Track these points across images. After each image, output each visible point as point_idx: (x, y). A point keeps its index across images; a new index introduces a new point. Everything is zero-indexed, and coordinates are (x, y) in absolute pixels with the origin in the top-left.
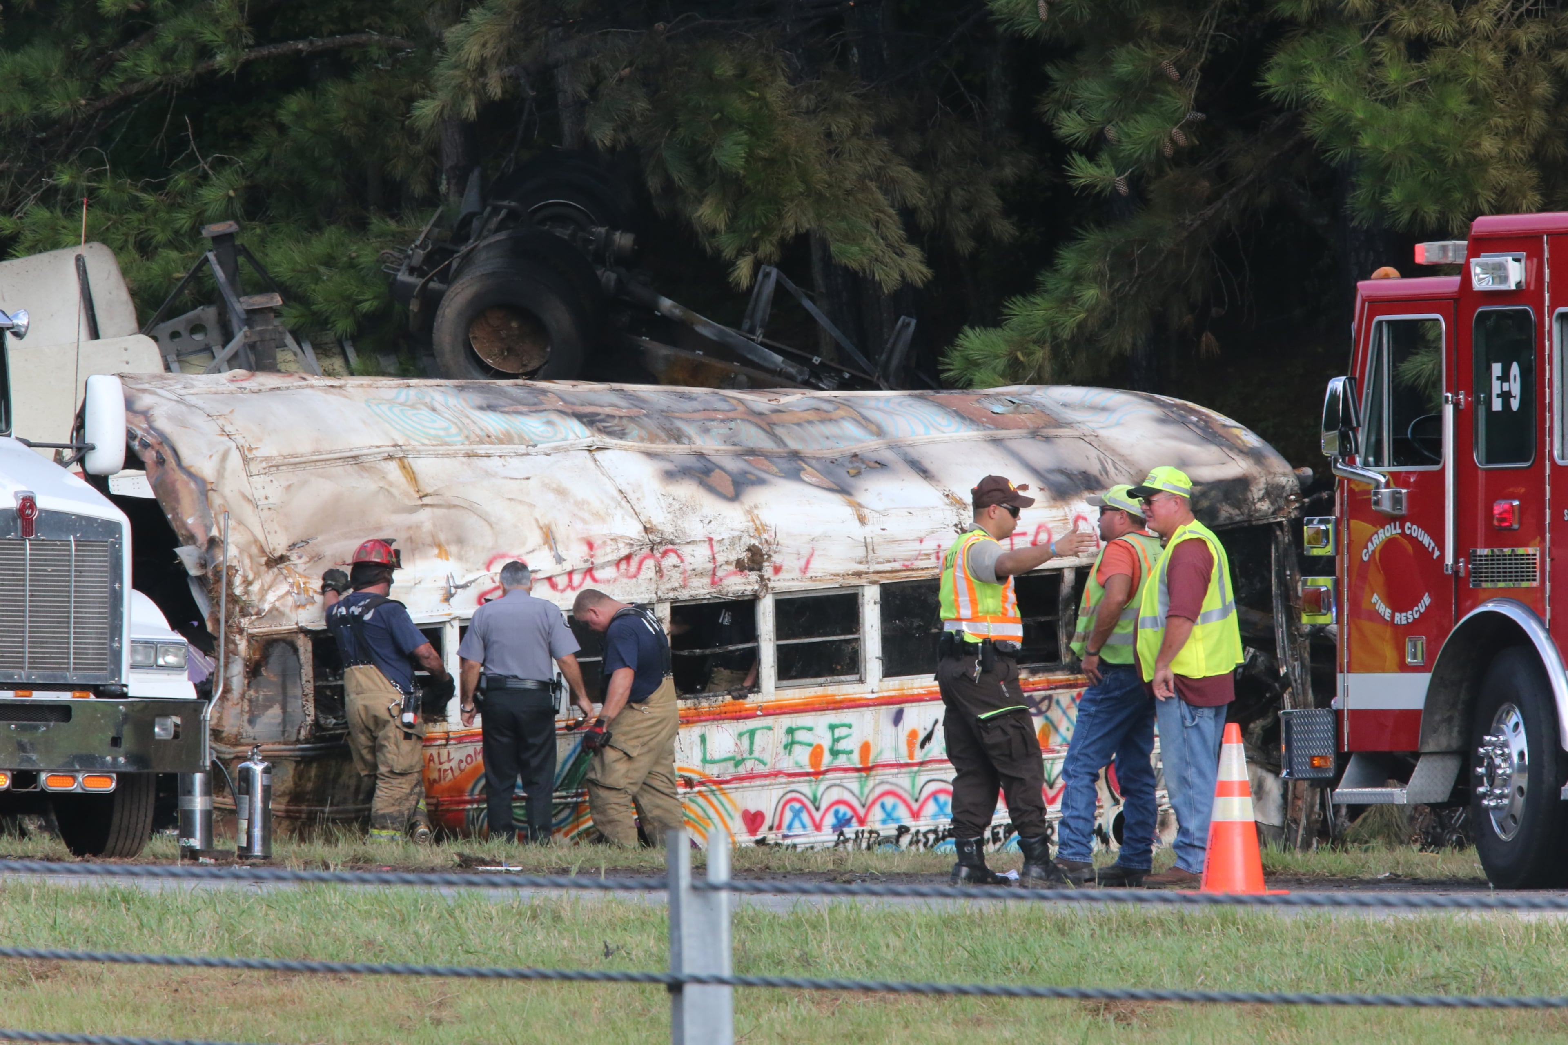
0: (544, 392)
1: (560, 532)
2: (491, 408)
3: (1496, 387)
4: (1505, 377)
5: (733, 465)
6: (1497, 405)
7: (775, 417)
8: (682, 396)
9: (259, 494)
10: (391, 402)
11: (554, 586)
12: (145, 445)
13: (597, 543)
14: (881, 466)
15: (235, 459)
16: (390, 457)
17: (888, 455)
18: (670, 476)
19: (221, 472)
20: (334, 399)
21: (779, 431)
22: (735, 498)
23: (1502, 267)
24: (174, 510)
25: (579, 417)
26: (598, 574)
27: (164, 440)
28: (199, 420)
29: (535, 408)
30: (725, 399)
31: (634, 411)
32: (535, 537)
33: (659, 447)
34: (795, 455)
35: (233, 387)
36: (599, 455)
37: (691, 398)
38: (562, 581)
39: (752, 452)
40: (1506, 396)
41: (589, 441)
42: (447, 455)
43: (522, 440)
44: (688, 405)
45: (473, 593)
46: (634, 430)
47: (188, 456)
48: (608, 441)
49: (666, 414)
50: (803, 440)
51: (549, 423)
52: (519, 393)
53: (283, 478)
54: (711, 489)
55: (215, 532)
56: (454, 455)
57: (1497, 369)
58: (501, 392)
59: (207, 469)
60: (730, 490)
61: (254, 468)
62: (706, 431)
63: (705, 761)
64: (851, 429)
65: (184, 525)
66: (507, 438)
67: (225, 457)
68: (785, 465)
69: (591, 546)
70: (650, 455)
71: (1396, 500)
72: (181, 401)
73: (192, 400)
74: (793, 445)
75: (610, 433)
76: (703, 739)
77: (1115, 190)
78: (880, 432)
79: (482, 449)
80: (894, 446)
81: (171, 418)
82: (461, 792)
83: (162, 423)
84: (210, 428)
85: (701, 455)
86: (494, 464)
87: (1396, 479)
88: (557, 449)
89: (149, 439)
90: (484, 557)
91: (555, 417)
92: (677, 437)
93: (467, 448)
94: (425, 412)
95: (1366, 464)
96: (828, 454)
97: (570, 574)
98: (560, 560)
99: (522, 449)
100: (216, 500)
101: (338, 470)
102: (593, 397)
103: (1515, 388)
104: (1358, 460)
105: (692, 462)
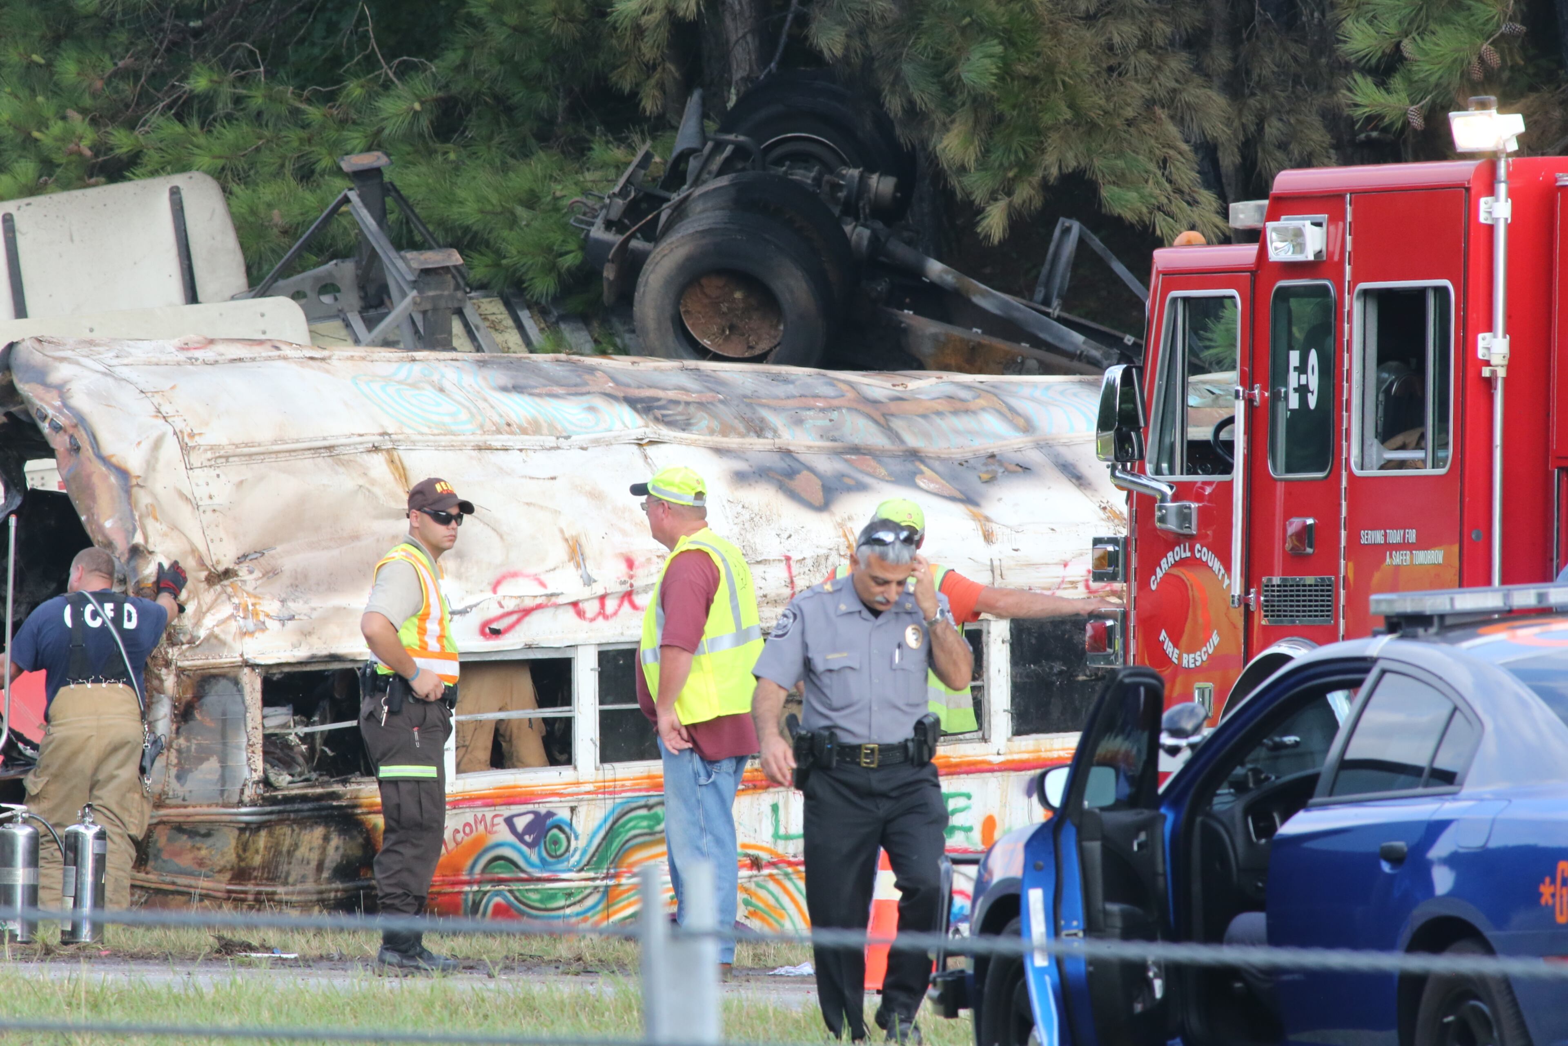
0: (591, 370)
1: (590, 548)
2: (517, 389)
3: (1293, 379)
4: (1302, 369)
5: (826, 465)
6: (1294, 402)
7: (893, 407)
8: (776, 378)
9: (201, 493)
10: (387, 379)
11: (580, 614)
12: (57, 428)
13: (638, 560)
14: (1025, 469)
15: (171, 447)
16: (376, 449)
17: (1034, 456)
18: (741, 478)
19: (151, 464)
20: (313, 374)
21: (897, 424)
22: (824, 506)
23: (1299, 234)
24: (89, 511)
25: (632, 402)
26: (638, 600)
27: (81, 421)
28: (127, 397)
29: (575, 390)
30: (832, 383)
31: (708, 396)
32: (560, 552)
33: (732, 442)
34: (914, 455)
35: (182, 356)
36: (651, 450)
37: (786, 381)
38: (591, 608)
39: (856, 450)
40: (1303, 390)
41: (639, 432)
42: (451, 447)
43: (552, 429)
44: (781, 390)
45: (474, 620)
46: (703, 421)
47: (110, 445)
48: (665, 432)
49: (749, 401)
50: (927, 436)
51: (591, 409)
52: (559, 371)
53: (234, 472)
54: (793, 495)
55: (138, 539)
56: (461, 448)
57: (1294, 357)
58: (536, 370)
59: (134, 462)
60: (818, 497)
61: (196, 459)
62: (799, 422)
63: (776, 836)
64: (992, 423)
65: (101, 528)
66: (533, 428)
67: (157, 445)
68: (897, 467)
69: (630, 564)
70: (719, 451)
71: (1184, 516)
72: (109, 373)
73: (124, 372)
74: (912, 441)
75: (670, 423)
76: (775, 808)
77: (1407, 124)
78: (1028, 427)
79: (496, 441)
80: (1044, 445)
81: (90, 394)
82: (457, 871)
83: (80, 401)
84: (143, 409)
85: (787, 453)
86: (511, 459)
88: (597, 442)
89: (61, 421)
90: (491, 576)
91: (599, 403)
92: (759, 429)
93: (479, 439)
94: (430, 393)
96: (958, 455)
97: (602, 598)
98: (589, 581)
99: (551, 441)
100: (143, 499)
101: (306, 463)
102: (657, 377)
103: (1313, 382)
105: (776, 462)
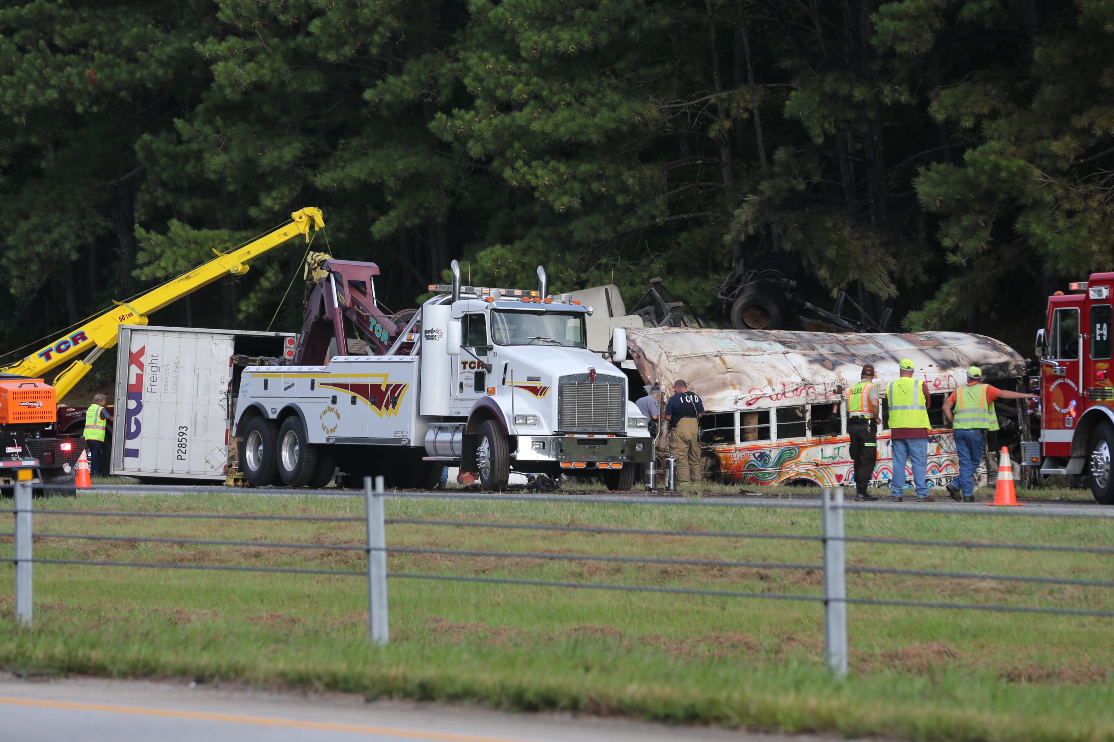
0: (768, 334)
1: (774, 381)
2: (750, 339)
3: (1098, 332)
4: (1101, 329)
5: (832, 358)
6: (1098, 338)
7: (846, 342)
8: (815, 335)
9: (672, 368)
10: (717, 337)
11: (772, 399)
12: (633, 352)
13: (786, 384)
14: (882, 358)
15: (664, 356)
16: (717, 356)
17: (884, 355)
18: (811, 362)
19: (659, 361)
20: (697, 336)
21: (848, 347)
22: (833, 369)
23: (1100, 291)
24: (643, 374)
25: (780, 342)
26: (786, 395)
27: (640, 350)
28: (652, 343)
29: (765, 339)
30: (829, 336)
31: (799, 340)
32: (765, 383)
33: (807, 352)
34: (853, 355)
35: (663, 332)
36: (787, 355)
37: (818, 336)
38: (774, 397)
39: (839, 354)
40: (1101, 335)
41: (783, 350)
42: (735, 355)
43: (761, 350)
44: (817, 338)
45: (744, 401)
46: (799, 347)
47: (649, 356)
48: (790, 350)
49: (809, 341)
50: (855, 350)
51: (770, 344)
52: (760, 334)
53: (681, 362)
54: (824, 366)
55: (657, 381)
56: (738, 355)
57: (1098, 326)
58: (754, 334)
59: (655, 360)
60: (831, 367)
61: (671, 359)
62: (823, 347)
63: (822, 457)
64: (872, 346)
65: (647, 378)
66: (756, 349)
67: (661, 355)
68: (850, 358)
69: (784, 385)
70: (804, 355)
71: (1062, 371)
72: (645, 337)
73: (650, 336)
74: (853, 351)
75: (791, 348)
76: (822, 450)
77: (962, 265)
78: (882, 347)
79: (747, 353)
80: (886, 352)
81: (642, 342)
82: (740, 468)
83: (639, 344)
84: (655, 346)
85: (821, 355)
86: (751, 358)
87: (1061, 364)
88: (773, 353)
89: (635, 350)
90: (748, 389)
91: (772, 342)
92: (813, 349)
93: (743, 352)
94: (728, 340)
95: (1051, 358)
96: (864, 355)
97: (777, 395)
98: (774, 390)
99: (761, 353)
100: (658, 370)
101: (699, 360)
102: (785, 335)
103: (1105, 332)
104: (1048, 357)
105: (818, 357)
